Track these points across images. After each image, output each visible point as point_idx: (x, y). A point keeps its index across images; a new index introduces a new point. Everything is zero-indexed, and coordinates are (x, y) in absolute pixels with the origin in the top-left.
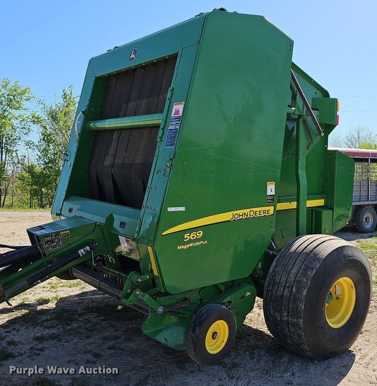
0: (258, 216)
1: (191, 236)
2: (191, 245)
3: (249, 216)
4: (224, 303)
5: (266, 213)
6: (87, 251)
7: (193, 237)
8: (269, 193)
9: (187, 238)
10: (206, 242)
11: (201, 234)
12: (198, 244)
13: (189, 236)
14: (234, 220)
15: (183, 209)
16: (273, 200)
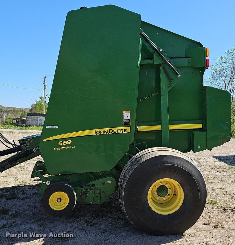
0: (117, 133)
1: (63, 143)
2: (64, 148)
3: (108, 133)
4: (89, 185)
5: (124, 131)
6: (37, 149)
7: (64, 143)
8: (125, 118)
9: (61, 144)
10: (74, 147)
11: (71, 142)
12: (69, 148)
13: (62, 143)
14: (96, 135)
15: (56, 127)
16: (129, 122)
